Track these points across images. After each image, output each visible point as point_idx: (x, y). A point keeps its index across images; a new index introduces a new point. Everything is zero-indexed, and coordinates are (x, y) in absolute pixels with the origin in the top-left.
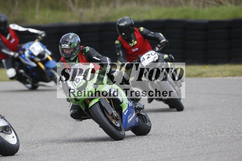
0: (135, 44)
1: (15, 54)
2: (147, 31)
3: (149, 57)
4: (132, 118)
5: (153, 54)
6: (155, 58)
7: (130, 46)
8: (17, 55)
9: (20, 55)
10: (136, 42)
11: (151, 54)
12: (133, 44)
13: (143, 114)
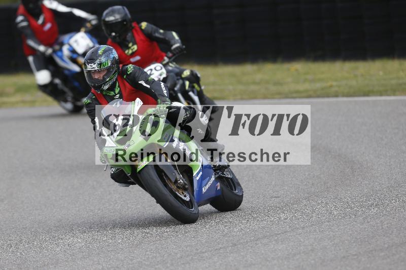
0: (134, 50)
1: (47, 50)
2: (152, 28)
3: (152, 73)
4: (210, 184)
5: (158, 68)
6: (161, 75)
7: (126, 54)
8: (50, 51)
9: (54, 52)
10: (135, 47)
11: (155, 69)
12: (132, 50)
13: (229, 176)
